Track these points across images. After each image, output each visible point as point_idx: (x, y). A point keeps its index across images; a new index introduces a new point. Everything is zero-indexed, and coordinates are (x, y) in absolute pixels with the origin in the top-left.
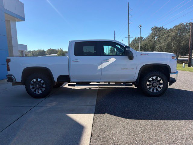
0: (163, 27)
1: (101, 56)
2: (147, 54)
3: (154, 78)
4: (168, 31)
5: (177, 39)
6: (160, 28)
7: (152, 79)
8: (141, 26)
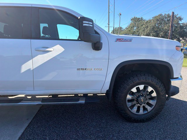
0: (142, 18)
1: (32, 40)
2: (130, 40)
3: (141, 87)
4: (147, 21)
5: (156, 30)
6: (139, 19)
7: (138, 89)
8: (120, 15)
